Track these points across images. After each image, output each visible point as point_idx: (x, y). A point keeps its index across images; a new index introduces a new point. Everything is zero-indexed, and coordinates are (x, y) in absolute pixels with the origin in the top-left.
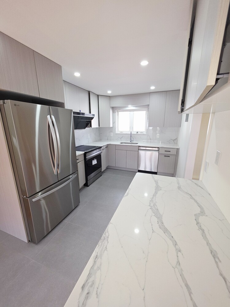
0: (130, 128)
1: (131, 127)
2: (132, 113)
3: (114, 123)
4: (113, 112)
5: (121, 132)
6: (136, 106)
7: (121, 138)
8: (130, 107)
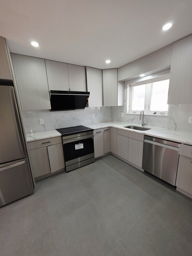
0: (145, 107)
1: (147, 106)
2: (149, 85)
3: (124, 101)
4: (125, 87)
5: (134, 112)
6: (153, 74)
7: (132, 120)
8: (144, 77)
